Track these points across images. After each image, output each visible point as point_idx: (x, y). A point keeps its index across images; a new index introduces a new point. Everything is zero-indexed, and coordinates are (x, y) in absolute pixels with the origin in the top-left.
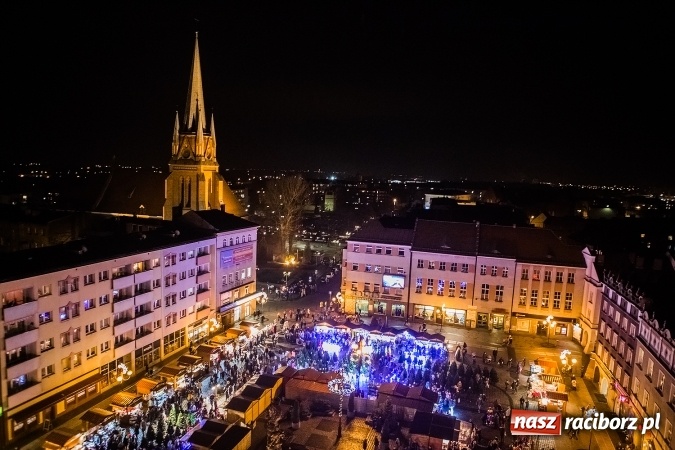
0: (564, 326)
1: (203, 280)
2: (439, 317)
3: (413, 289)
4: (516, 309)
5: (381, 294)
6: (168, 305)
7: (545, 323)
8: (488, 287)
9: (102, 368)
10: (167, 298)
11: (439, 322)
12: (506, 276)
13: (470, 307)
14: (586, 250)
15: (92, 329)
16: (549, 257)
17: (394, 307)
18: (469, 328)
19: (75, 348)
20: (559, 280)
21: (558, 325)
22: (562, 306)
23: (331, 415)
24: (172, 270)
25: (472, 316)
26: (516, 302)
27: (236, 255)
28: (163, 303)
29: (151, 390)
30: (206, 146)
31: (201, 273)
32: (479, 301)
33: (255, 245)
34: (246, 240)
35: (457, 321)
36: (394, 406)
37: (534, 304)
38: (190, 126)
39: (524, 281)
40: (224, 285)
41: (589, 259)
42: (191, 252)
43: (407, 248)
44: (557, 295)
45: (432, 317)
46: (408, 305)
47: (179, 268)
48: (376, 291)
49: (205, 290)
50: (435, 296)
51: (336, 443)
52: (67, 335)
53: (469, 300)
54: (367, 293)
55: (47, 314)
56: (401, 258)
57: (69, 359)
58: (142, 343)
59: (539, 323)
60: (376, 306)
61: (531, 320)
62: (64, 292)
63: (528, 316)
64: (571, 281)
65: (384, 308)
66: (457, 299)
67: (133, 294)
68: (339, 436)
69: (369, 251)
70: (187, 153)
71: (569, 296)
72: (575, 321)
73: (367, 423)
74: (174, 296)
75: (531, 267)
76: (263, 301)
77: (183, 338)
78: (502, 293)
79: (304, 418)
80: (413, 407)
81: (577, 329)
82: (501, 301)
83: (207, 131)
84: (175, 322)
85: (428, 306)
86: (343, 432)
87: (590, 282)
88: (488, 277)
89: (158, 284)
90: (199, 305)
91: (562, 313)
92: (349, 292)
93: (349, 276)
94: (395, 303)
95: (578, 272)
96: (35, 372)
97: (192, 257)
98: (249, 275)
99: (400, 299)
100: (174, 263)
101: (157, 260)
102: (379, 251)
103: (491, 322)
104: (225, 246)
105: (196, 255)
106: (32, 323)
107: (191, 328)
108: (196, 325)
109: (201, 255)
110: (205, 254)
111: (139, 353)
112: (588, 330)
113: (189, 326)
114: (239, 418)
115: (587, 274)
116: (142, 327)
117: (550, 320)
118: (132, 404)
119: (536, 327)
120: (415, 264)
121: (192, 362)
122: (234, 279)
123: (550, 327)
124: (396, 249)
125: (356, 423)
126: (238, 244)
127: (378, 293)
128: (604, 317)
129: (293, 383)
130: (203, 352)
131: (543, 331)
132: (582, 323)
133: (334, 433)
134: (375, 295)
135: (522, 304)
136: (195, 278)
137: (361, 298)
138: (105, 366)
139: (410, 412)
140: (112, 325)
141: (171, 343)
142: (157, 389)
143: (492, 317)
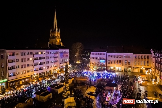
0: (147, 70)
1: (56, 60)
2: (114, 69)
3: (108, 63)
4: (134, 66)
6: (47, 63)
7: (142, 68)
8: (126, 61)
10: (47, 62)
11: (114, 70)
12: (131, 58)
14: (151, 50)
15: (28, 65)
16: (142, 52)
17: (103, 68)
18: (122, 72)
19: (24, 69)
20: (145, 58)
21: (145, 70)
22: (146, 65)
23: (85, 85)
24: (48, 55)
25: (123, 69)
26: (134, 64)
27: (64, 55)
28: (46, 63)
30: (58, 34)
31: (55, 58)
32: (124, 64)
33: (69, 53)
34: (66, 52)
35: (119, 70)
36: (102, 83)
37: (139, 65)
38: (54, 30)
39: (136, 59)
40: (61, 62)
41: (152, 51)
43: (105, 53)
44: (145, 62)
46: (106, 67)
47: (50, 55)
48: (98, 64)
49: (56, 62)
50: (113, 64)
51: (86, 90)
52: (22, 65)
53: (122, 65)
54: (96, 65)
55: (18, 60)
56: (104, 55)
57: (23, 72)
58: (41, 71)
59: (140, 69)
60: (99, 68)
61: (138, 69)
62: (22, 55)
64: (148, 58)
65: (101, 68)
66: (118, 65)
67: (39, 59)
68: (87, 88)
69: (96, 54)
70: (53, 36)
71: (148, 62)
72: (150, 68)
73: (94, 86)
74: (49, 62)
75: (137, 55)
76: (71, 66)
77: (51, 73)
78: (130, 62)
79: (78, 86)
81: (151, 70)
82: (130, 64)
83: (58, 31)
84: (49, 68)
85: (112, 67)
88: (126, 58)
89: (45, 58)
90: (55, 65)
91: (146, 67)
92: (92, 65)
93: (92, 61)
94: (103, 67)
95: (149, 55)
96: (15, 73)
97: (53, 53)
98: (67, 60)
99: (104, 65)
100: (48, 54)
101: (44, 52)
102: (99, 54)
103: (128, 70)
104: (61, 52)
105: (54, 53)
106: (14, 61)
107: (53, 71)
108: (54, 70)
109: (55, 53)
110: (56, 53)
111: (40, 74)
112: (154, 70)
113: (52, 70)
114: (62, 84)
115: (152, 56)
116: (41, 68)
117: (143, 68)
118: (37, 82)
119: (140, 70)
120: (108, 56)
121: (52, 76)
122: (63, 61)
123: (143, 69)
124: (103, 53)
125: (92, 86)
126: (64, 52)
127: (99, 64)
128: (156, 62)
129: (76, 79)
130: (55, 74)
131: (141, 72)
132: (152, 68)
133: (86, 88)
134: (98, 65)
135: (135, 65)
136: (54, 58)
137: (95, 66)
138: (32, 75)
139: (106, 83)
140: (33, 65)
141: (48, 73)
142: (43, 80)
143: (128, 69)
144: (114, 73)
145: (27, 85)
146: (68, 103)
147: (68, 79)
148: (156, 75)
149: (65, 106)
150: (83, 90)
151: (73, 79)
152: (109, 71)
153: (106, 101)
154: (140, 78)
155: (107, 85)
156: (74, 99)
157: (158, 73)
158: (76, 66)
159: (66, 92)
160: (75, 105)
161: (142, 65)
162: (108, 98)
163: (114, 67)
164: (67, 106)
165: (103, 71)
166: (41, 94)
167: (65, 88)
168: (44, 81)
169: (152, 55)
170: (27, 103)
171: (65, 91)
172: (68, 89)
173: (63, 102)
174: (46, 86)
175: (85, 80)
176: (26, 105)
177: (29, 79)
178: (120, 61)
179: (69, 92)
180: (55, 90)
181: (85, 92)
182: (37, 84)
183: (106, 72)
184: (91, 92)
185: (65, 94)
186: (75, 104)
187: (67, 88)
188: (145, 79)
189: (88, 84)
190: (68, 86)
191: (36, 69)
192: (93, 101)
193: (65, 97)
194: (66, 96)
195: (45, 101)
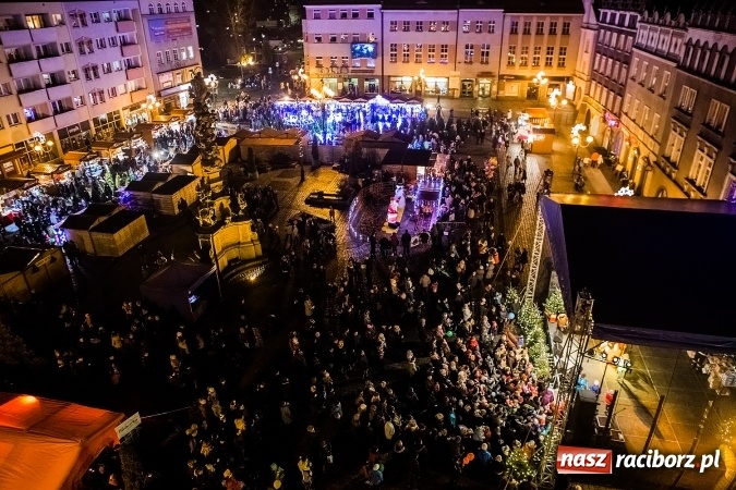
0: (557, 86)
1: (132, 54)
2: (419, 88)
3: (387, 58)
4: (505, 70)
5: (351, 69)
6: (88, 77)
7: (535, 81)
8: (472, 47)
9: (18, 145)
10: (86, 70)
11: (418, 93)
12: (493, 32)
13: (453, 73)
16: (542, 4)
17: (367, 84)
20: (552, 32)
21: (550, 86)
22: (555, 63)
23: (294, 167)
24: (83, 33)
25: (456, 84)
26: (505, 61)
27: (170, 27)
28: (82, 75)
29: (81, 160)
31: (124, 44)
32: (463, 64)
33: (193, 18)
34: (181, 10)
35: (438, 91)
36: (365, 150)
37: (525, 65)
39: (513, 36)
40: (161, 63)
42: (107, 15)
43: (376, 7)
44: (550, 50)
45: (411, 91)
46: (382, 78)
47: (93, 32)
48: (345, 65)
49: (137, 66)
50: (412, 64)
53: (452, 65)
54: (334, 69)
56: (370, 21)
58: (66, 120)
59: (530, 85)
60: (346, 84)
61: (521, 82)
63: (518, 78)
64: (566, 32)
65: (356, 84)
66: (437, 65)
67: (35, 56)
68: (303, 180)
69: (332, 17)
71: (563, 51)
72: (568, 79)
73: (334, 169)
74: (95, 68)
75: (522, 17)
76: (212, 85)
77: (119, 124)
78: (488, 54)
79: (262, 171)
80: (386, 148)
81: (570, 87)
82: (487, 63)
84: (102, 100)
85: (406, 77)
86: (307, 177)
87: (588, 28)
88: (473, 34)
89: (68, 50)
90: (132, 85)
91: (555, 72)
92: (313, 70)
93: (312, 50)
94: (367, 80)
95: (574, 18)
97: (109, 20)
98: (192, 55)
99: (373, 72)
100: (84, 24)
101: (59, 17)
102: (344, 16)
103: (476, 89)
104: (152, 13)
105: (115, 18)
107: (127, 112)
108: (132, 108)
109: (121, 19)
110: (126, 19)
111: (63, 133)
112: (583, 85)
113: (124, 109)
114: (186, 172)
115: (585, 21)
116: (60, 102)
117: (541, 77)
118: (57, 172)
119: (526, 89)
120: (387, 27)
121: (129, 136)
122: (172, 58)
123: (541, 85)
124: (364, 10)
125: (322, 170)
126: (169, 12)
127: (347, 67)
128: (600, 49)
129: (248, 142)
130: (143, 129)
131: (533, 94)
132: (576, 79)
133: (297, 179)
134: (344, 70)
135: (510, 64)
136: (118, 49)
137: (329, 76)
138: (21, 144)
139: (382, 152)
140: (14, 92)
141: (105, 128)
142: (88, 160)
143: (478, 83)
144: (419, 106)
145: (13, 193)
146: (225, 248)
147: (213, 143)
148: (589, 107)
149: (217, 261)
150: (284, 186)
151: (233, 143)
152: (394, 96)
153: (386, 224)
154: (524, 124)
155: (389, 160)
156: (253, 229)
157: (597, 98)
158: (240, 81)
159: (211, 204)
160: (260, 252)
161: (536, 65)
162: (393, 212)
163: (416, 78)
164: (223, 261)
165: (367, 98)
166: (96, 223)
167: (204, 187)
168: (94, 164)
169: (585, 16)
170: (36, 269)
171: (208, 201)
172: (218, 191)
173: (207, 247)
174: (107, 188)
175: (291, 143)
176: (34, 278)
177: (14, 166)
178: (444, 48)
179: (225, 202)
180: (158, 201)
181: (295, 195)
182: (62, 182)
183: (380, 100)
184: (321, 194)
185: (207, 213)
186: (259, 247)
187: (212, 185)
188: (546, 126)
189: (304, 162)
190: (217, 175)
191: (34, 110)
192: (333, 228)
193: (213, 223)
194: (213, 218)
195: (121, 254)
